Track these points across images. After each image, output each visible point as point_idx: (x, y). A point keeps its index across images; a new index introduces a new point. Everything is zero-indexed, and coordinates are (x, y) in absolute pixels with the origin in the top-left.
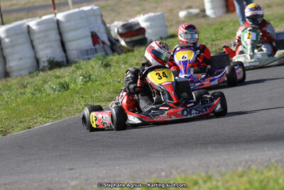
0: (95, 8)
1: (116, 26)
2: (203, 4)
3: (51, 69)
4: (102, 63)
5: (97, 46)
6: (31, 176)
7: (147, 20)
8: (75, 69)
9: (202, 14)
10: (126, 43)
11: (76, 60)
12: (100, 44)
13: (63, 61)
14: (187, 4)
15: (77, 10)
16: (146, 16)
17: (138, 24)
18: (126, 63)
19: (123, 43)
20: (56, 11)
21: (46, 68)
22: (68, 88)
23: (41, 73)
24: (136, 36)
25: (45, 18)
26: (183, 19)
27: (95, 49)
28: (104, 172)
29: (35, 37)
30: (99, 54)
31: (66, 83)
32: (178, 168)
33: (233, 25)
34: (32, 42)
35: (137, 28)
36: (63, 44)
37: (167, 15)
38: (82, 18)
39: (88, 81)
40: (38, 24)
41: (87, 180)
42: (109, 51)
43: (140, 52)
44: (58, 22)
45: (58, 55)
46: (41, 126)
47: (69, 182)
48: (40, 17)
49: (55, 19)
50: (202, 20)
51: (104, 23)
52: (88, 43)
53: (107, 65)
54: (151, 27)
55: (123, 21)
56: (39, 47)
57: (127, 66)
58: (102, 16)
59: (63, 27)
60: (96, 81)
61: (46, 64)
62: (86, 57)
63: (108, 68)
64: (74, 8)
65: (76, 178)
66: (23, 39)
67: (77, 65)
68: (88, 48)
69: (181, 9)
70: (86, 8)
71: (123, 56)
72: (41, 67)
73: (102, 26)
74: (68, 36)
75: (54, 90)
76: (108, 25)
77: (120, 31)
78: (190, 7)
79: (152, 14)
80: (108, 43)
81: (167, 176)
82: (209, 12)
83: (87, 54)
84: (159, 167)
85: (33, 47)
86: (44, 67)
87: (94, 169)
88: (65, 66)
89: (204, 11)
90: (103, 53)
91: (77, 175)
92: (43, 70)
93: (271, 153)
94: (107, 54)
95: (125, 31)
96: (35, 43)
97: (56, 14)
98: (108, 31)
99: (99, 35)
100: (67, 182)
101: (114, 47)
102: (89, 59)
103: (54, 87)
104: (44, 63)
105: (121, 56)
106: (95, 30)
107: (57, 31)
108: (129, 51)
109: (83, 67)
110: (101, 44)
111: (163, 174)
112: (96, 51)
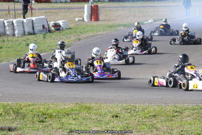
1: (51, 23)
3: (28, 35)
11: (37, 33)
13: (32, 33)
15: (39, 17)
16: (62, 21)
20: (32, 17)
24: (58, 27)
29: (24, 24)
34: (23, 26)
36: (33, 28)
42: (48, 31)
44: (32, 20)
45: (31, 31)
50: (82, 22)
51: (47, 22)
56: (25, 28)
58: (47, 20)
59: (34, 22)
62: (40, 33)
66: (21, 25)
68: (41, 30)
74: (35, 25)
76: (49, 23)
79: (63, 21)
82: (86, 20)
85: (24, 27)
89: (84, 19)
94: (47, 33)
96: (25, 26)
98: (48, 25)
101: (50, 31)
104: (26, 33)
107: (32, 23)
108: (55, 32)
112: (43, 31)
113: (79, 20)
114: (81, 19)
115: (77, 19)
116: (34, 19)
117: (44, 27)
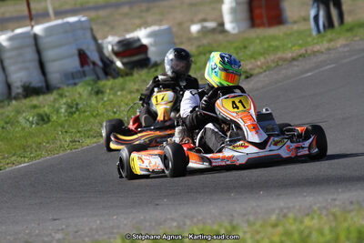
0: (83, 19)
1: (110, 43)
2: (221, 16)
3: (26, 96)
4: (92, 89)
5: (86, 68)
6: (4, 228)
7: (149, 36)
8: (57, 97)
9: (220, 28)
10: (123, 64)
11: (58, 85)
12: (89, 65)
13: (42, 87)
14: (201, 16)
15: (59, 22)
16: (149, 30)
17: (139, 40)
18: (123, 89)
19: (119, 64)
20: (33, 23)
21: (21, 96)
22: (49, 120)
23: (14, 102)
25: (19, 31)
26: (195, 35)
27: (84, 72)
28: (98, 222)
29: (6, 56)
30: (88, 78)
31: (46, 115)
32: (193, 217)
33: (261, 43)
34: (2, 62)
35: (137, 45)
36: (42, 65)
37: (174, 29)
38: (66, 32)
39: (75, 113)
40: (10, 39)
41: (77, 232)
43: (141, 76)
44: (35, 37)
45: (36, 80)
46: (14, 167)
47: (53, 234)
48: (13, 30)
49: (32, 33)
50: (220, 37)
51: (95, 39)
52: (74, 63)
53: (99, 92)
54: (155, 44)
55: (119, 36)
56: (11, 69)
57: (124, 93)
58: (92, 30)
59: (43, 43)
60: (84, 112)
61: (20, 91)
62: (71, 81)
63: (100, 96)
64: (56, 19)
65: (62, 229)
67: (60, 92)
68: (75, 70)
69: (193, 22)
70: (72, 19)
71: (120, 80)
72: (13, 94)
73: (92, 43)
74: (49, 55)
75: (32, 123)
76: (100, 41)
77: (116, 48)
78: (205, 20)
79: (156, 28)
80: (100, 64)
81: (179, 227)
82: (229, 26)
83: (72, 78)
84: (169, 217)
85: (3, 69)
86: (18, 94)
87: (85, 219)
88: (44, 93)
89: (222, 24)
90: (94, 77)
91: (64, 227)
92: (16, 98)
93: (311, 198)
94: (98, 78)
95: (121, 49)
96: (6, 63)
97: (32, 27)
98: (100, 49)
99: (88, 53)
100: (50, 235)
101: (107, 69)
102: (75, 84)
103: (31, 119)
104: (17, 89)
105: (116, 81)
106: (84, 48)
107: (34, 48)
108: (127, 75)
109: (67, 94)
110: (91, 66)
111: (175, 224)
112: (84, 74)
113: (204, 31)
114: (211, 25)
115: (195, 28)
116: (38, 29)
117: (83, 57)
